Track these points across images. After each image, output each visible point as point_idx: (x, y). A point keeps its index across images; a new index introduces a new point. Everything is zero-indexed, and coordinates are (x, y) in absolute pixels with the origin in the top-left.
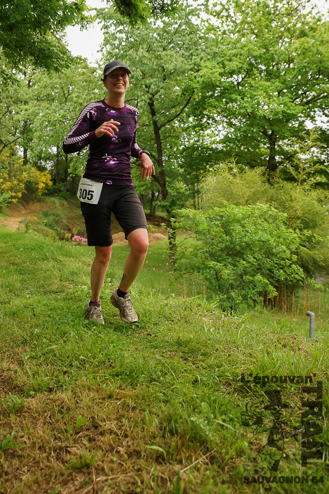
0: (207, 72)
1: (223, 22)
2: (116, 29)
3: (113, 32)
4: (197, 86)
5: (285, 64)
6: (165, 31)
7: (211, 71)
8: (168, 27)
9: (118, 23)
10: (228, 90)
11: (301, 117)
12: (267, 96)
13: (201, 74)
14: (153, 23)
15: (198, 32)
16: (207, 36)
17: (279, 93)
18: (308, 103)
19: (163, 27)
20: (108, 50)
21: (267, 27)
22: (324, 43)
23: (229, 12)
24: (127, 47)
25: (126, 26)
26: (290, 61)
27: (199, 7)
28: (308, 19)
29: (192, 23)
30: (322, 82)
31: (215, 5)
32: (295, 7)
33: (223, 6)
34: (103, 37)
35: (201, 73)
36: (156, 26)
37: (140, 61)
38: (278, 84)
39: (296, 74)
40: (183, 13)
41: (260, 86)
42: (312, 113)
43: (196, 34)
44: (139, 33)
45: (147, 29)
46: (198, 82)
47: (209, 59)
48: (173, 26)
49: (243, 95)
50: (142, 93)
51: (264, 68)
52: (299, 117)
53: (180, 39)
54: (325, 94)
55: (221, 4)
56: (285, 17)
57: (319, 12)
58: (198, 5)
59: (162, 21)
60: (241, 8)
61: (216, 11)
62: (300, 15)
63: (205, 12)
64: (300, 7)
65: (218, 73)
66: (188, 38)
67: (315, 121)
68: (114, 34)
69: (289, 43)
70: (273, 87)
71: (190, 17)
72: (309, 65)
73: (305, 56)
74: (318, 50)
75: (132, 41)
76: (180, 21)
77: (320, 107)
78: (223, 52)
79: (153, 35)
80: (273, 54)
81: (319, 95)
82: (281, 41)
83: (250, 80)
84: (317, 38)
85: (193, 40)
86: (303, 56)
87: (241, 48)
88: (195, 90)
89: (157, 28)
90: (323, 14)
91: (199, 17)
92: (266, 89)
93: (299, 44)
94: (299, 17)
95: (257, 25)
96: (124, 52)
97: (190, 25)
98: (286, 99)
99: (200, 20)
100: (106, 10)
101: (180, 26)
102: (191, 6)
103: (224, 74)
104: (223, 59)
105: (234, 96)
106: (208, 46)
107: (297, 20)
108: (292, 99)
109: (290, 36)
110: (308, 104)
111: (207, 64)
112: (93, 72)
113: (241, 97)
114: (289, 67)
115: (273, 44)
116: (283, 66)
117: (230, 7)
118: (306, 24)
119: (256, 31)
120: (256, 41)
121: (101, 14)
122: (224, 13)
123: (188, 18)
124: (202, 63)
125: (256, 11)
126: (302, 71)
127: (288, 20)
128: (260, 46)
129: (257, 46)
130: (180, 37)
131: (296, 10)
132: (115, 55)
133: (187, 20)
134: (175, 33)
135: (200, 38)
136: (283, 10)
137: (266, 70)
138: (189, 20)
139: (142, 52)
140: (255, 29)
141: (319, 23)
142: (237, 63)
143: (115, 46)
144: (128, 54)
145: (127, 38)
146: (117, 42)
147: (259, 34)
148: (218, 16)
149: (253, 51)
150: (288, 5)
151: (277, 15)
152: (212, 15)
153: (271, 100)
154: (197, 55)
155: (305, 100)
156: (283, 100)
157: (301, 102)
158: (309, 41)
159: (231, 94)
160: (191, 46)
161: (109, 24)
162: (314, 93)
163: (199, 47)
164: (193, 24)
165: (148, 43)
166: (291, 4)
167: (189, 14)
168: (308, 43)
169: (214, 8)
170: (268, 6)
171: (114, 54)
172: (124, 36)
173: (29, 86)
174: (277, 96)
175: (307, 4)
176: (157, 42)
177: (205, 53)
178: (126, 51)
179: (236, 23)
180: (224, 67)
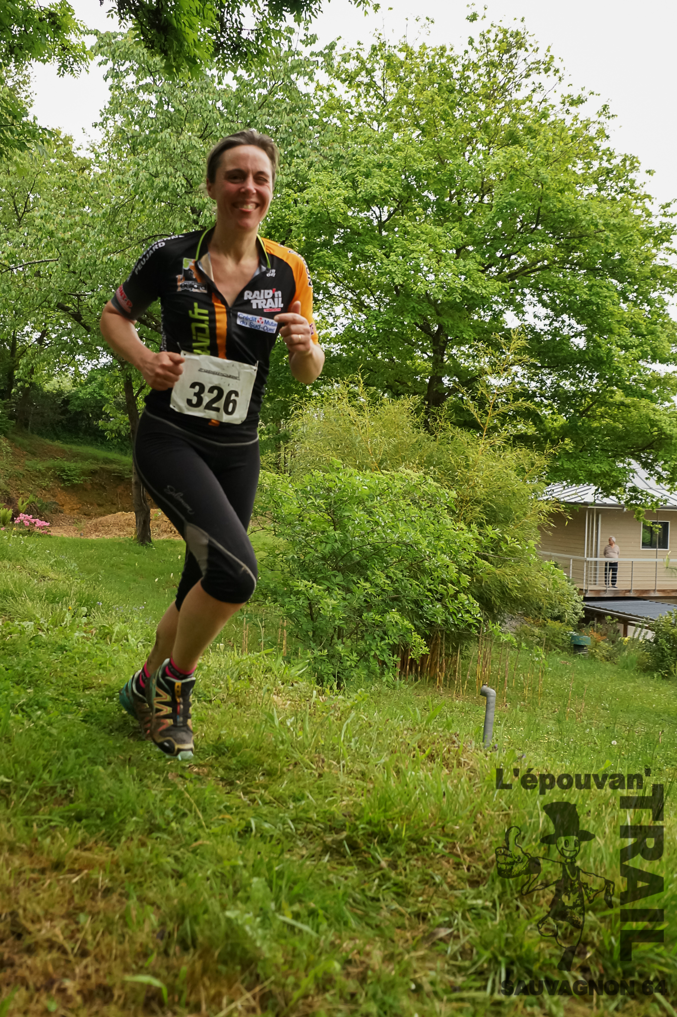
0: (320, 194)
1: (360, 95)
2: (137, 82)
3: (131, 86)
4: (298, 221)
5: (475, 194)
6: (241, 100)
7: (327, 192)
9: (144, 68)
10: (359, 234)
11: (497, 302)
12: (435, 255)
13: (307, 197)
14: (216, 80)
16: (325, 120)
17: (458, 251)
18: (512, 276)
19: (237, 90)
20: (119, 124)
21: (444, 116)
22: (551, 161)
23: (372, 77)
24: (158, 123)
25: (160, 78)
26: (484, 189)
27: (313, 59)
28: (525, 110)
29: (296, 89)
30: (541, 238)
31: (345, 60)
32: (501, 84)
33: (363, 62)
34: (108, 95)
35: (307, 194)
36: (223, 87)
37: (184, 154)
38: (459, 232)
39: (494, 217)
40: (281, 66)
41: (422, 232)
42: (518, 298)
43: (304, 114)
44: (187, 97)
45: (202, 89)
46: (301, 212)
47: (325, 168)
48: (257, 91)
49: (387, 247)
50: (184, 224)
51: (432, 197)
52: (493, 302)
53: (271, 119)
54: (546, 263)
55: (358, 58)
56: (481, 101)
57: (545, 100)
58: (312, 54)
59: (235, 77)
60: (397, 72)
61: (346, 70)
62: (510, 101)
63: (324, 70)
64: (510, 86)
65: (342, 197)
67: (523, 313)
68: (132, 91)
69: (485, 154)
70: (448, 238)
72: (520, 201)
73: (513, 183)
74: (538, 174)
75: (169, 112)
76: (274, 82)
77: (534, 287)
78: (354, 155)
79: (214, 105)
80: (452, 173)
81: (534, 264)
82: (469, 148)
83: (404, 220)
84: (537, 149)
86: (509, 182)
87: (392, 152)
88: (293, 228)
89: (225, 90)
90: (553, 104)
91: (311, 79)
92: (435, 240)
93: (505, 157)
94: (508, 104)
95: (426, 110)
96: (151, 132)
97: (293, 93)
98: (472, 265)
99: (314, 85)
100: (120, 38)
101: (272, 92)
102: (298, 54)
103: (354, 202)
104: (354, 170)
105: (370, 249)
107: (503, 112)
108: (483, 265)
109: (487, 140)
110: (512, 280)
111: (320, 177)
112: (83, 170)
113: (384, 251)
114: (481, 201)
115: (454, 152)
116: (470, 199)
117: (377, 66)
118: (520, 119)
119: (422, 122)
120: (421, 142)
121: (106, 43)
122: (363, 78)
123: (289, 77)
124: (311, 175)
125: (427, 82)
126: (506, 212)
127: (487, 107)
128: (428, 153)
129: (423, 153)
130: (270, 115)
131: (504, 89)
132: (133, 137)
133: (287, 81)
134: (261, 106)
135: (312, 122)
136: (478, 85)
137: (437, 203)
138: (292, 82)
139: (190, 137)
140: (421, 117)
141: (543, 121)
142: (382, 183)
143: (133, 117)
144: (159, 137)
145: (160, 105)
146: (137, 111)
147: (428, 128)
148: (350, 83)
149: (415, 160)
150: (489, 76)
151: (466, 95)
152: (338, 78)
153: (442, 264)
154: (303, 157)
155: (506, 270)
156: (465, 266)
157: (499, 273)
158: (523, 156)
159: (365, 243)
160: (292, 138)
161: (122, 68)
162: (524, 258)
163: (308, 142)
164: (299, 92)
165: (203, 120)
166: (495, 76)
167: (293, 69)
168: (519, 157)
169: (343, 63)
170: (449, 76)
171: (130, 135)
172: (153, 98)
174: (455, 256)
175: (524, 81)
176: (221, 121)
177: (318, 154)
178: (155, 132)
179: (385, 101)
180: (355, 187)
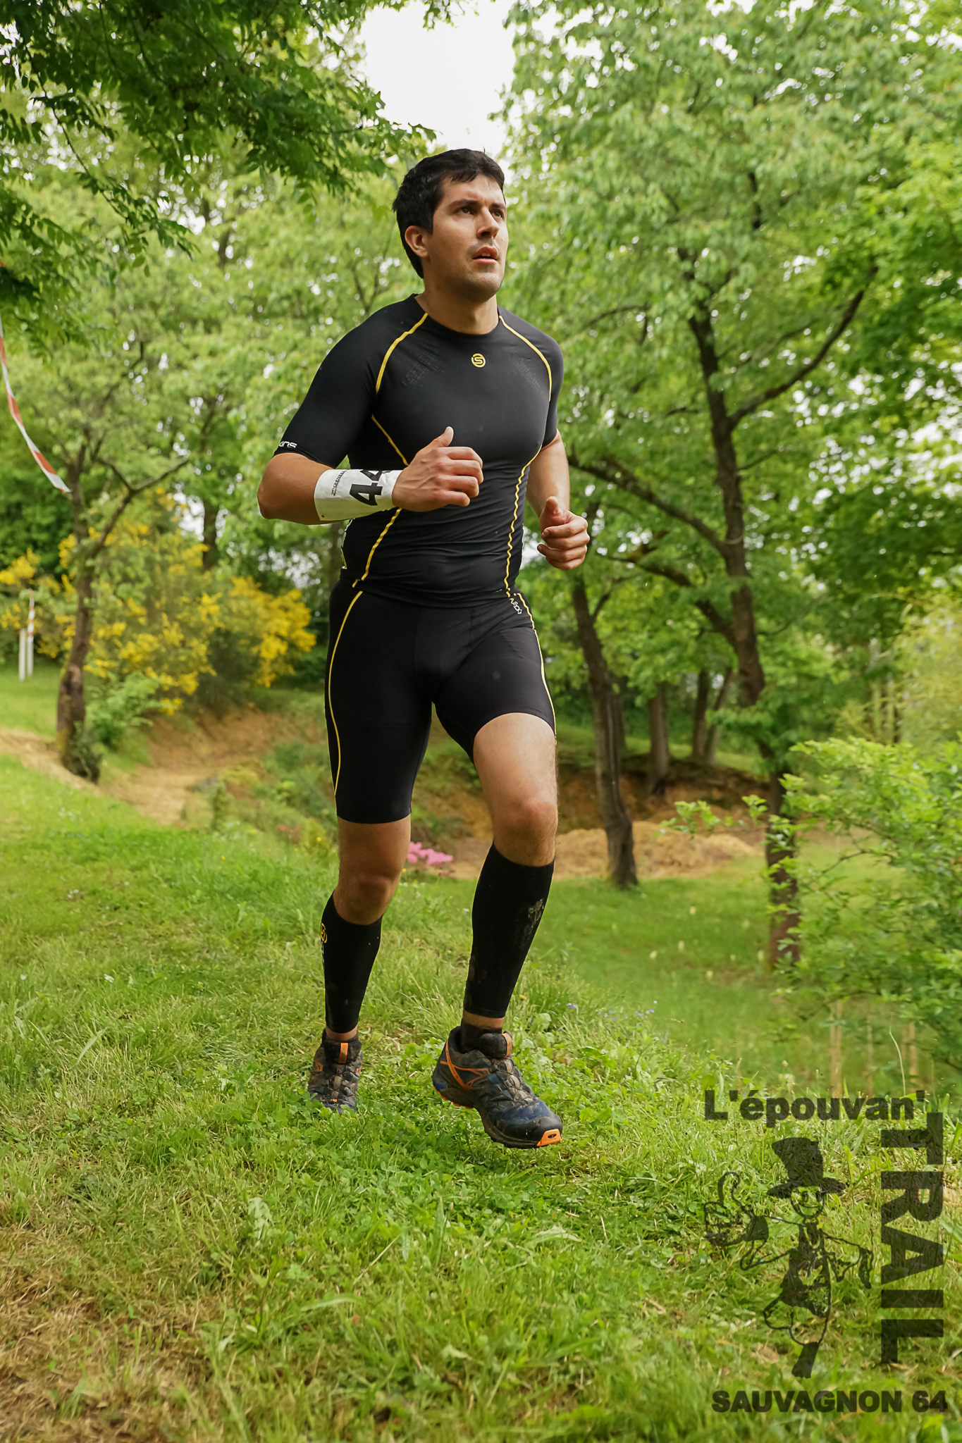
0: (931, 189)
2: (563, 23)
3: (551, 35)
4: (890, 248)
6: (762, 27)
7: (947, 184)
8: (777, 7)
13: (905, 199)
15: (895, 25)
16: (931, 40)
20: (532, 109)
24: (607, 96)
25: (605, 10)
35: (904, 194)
36: (725, 7)
37: (662, 150)
43: (887, 33)
44: (658, 38)
46: (893, 231)
47: (939, 136)
50: (667, 283)
53: (824, 56)
66: (855, 49)
68: (555, 43)
75: (626, 72)
79: (710, 45)
85: (876, 57)
88: (880, 263)
89: (729, 15)
96: (594, 116)
101: (823, 3)
106: (937, 79)
111: (931, 155)
124: (913, 153)
130: (821, 48)
132: (561, 130)
134: (802, 33)
135: (906, 49)
139: (669, 116)
143: (559, 91)
144: (611, 124)
145: (608, 60)
146: (566, 78)
154: (893, 120)
160: (868, 85)
163: (900, 89)
165: (692, 76)
171: (555, 126)
173: (223, 261)
176: (726, 74)
177: (922, 111)
178: (602, 113)
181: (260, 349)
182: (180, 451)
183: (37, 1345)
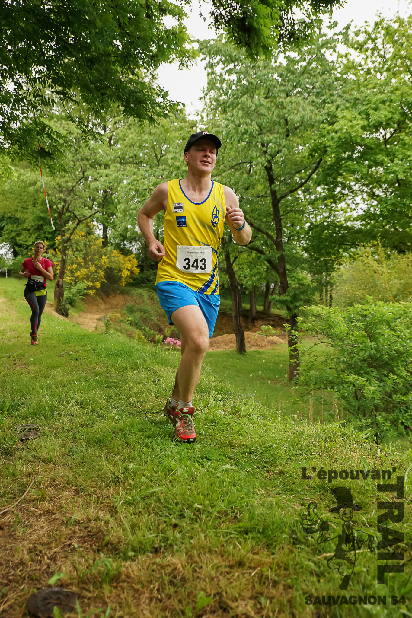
0: (345, 125)
1: (367, 57)
2: (224, 68)
4: (331, 144)
6: (289, 71)
7: (350, 124)
8: (294, 65)
9: (228, 59)
10: (371, 149)
13: (336, 128)
14: (274, 59)
15: (333, 71)
16: (344, 76)
19: (287, 65)
20: (214, 96)
23: (376, 43)
24: (239, 92)
25: (238, 64)
27: (336, 37)
29: (325, 59)
31: (357, 34)
33: (369, 34)
34: (207, 79)
36: (277, 64)
37: (256, 111)
43: (331, 74)
44: (256, 73)
45: (266, 67)
46: (332, 138)
47: (347, 108)
48: (300, 64)
49: (392, 155)
50: (258, 154)
53: (310, 81)
55: (365, 32)
58: (335, 34)
59: (285, 57)
60: (393, 37)
61: (358, 41)
63: (343, 43)
65: (360, 126)
68: (221, 75)
71: (322, 51)
75: (245, 85)
76: (310, 57)
78: (366, 97)
79: (273, 76)
83: (402, 136)
85: (327, 81)
87: (392, 92)
88: (328, 149)
89: (279, 66)
91: (335, 51)
96: (234, 99)
97: (323, 62)
99: (337, 54)
100: (213, 42)
101: (309, 63)
102: (325, 35)
103: (367, 128)
104: (367, 107)
105: (380, 158)
106: (346, 89)
111: (345, 114)
112: (193, 127)
113: (389, 158)
117: (378, 35)
121: (204, 47)
122: (370, 45)
123: (320, 52)
124: (339, 113)
130: (309, 78)
132: (223, 103)
133: (319, 55)
134: (303, 73)
135: (336, 79)
138: (322, 55)
139: (259, 99)
142: (386, 113)
143: (223, 91)
144: (240, 101)
145: (239, 81)
146: (225, 86)
148: (361, 50)
149: (408, 95)
152: (353, 47)
154: (332, 102)
159: (376, 154)
160: (324, 91)
161: (215, 61)
163: (335, 92)
164: (327, 61)
165: (267, 87)
167: (323, 46)
169: (355, 37)
171: (221, 102)
172: (235, 77)
173: (110, 145)
176: (278, 86)
177: (342, 100)
178: (237, 98)
179: (385, 58)
180: (368, 118)
181: (123, 175)
182: (96, 208)
183: (59, 502)
